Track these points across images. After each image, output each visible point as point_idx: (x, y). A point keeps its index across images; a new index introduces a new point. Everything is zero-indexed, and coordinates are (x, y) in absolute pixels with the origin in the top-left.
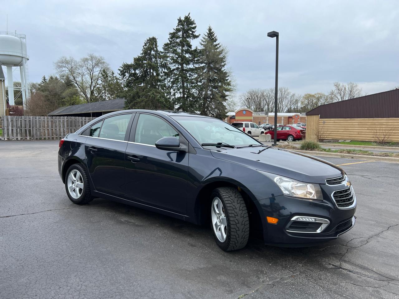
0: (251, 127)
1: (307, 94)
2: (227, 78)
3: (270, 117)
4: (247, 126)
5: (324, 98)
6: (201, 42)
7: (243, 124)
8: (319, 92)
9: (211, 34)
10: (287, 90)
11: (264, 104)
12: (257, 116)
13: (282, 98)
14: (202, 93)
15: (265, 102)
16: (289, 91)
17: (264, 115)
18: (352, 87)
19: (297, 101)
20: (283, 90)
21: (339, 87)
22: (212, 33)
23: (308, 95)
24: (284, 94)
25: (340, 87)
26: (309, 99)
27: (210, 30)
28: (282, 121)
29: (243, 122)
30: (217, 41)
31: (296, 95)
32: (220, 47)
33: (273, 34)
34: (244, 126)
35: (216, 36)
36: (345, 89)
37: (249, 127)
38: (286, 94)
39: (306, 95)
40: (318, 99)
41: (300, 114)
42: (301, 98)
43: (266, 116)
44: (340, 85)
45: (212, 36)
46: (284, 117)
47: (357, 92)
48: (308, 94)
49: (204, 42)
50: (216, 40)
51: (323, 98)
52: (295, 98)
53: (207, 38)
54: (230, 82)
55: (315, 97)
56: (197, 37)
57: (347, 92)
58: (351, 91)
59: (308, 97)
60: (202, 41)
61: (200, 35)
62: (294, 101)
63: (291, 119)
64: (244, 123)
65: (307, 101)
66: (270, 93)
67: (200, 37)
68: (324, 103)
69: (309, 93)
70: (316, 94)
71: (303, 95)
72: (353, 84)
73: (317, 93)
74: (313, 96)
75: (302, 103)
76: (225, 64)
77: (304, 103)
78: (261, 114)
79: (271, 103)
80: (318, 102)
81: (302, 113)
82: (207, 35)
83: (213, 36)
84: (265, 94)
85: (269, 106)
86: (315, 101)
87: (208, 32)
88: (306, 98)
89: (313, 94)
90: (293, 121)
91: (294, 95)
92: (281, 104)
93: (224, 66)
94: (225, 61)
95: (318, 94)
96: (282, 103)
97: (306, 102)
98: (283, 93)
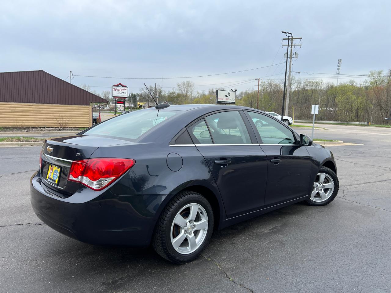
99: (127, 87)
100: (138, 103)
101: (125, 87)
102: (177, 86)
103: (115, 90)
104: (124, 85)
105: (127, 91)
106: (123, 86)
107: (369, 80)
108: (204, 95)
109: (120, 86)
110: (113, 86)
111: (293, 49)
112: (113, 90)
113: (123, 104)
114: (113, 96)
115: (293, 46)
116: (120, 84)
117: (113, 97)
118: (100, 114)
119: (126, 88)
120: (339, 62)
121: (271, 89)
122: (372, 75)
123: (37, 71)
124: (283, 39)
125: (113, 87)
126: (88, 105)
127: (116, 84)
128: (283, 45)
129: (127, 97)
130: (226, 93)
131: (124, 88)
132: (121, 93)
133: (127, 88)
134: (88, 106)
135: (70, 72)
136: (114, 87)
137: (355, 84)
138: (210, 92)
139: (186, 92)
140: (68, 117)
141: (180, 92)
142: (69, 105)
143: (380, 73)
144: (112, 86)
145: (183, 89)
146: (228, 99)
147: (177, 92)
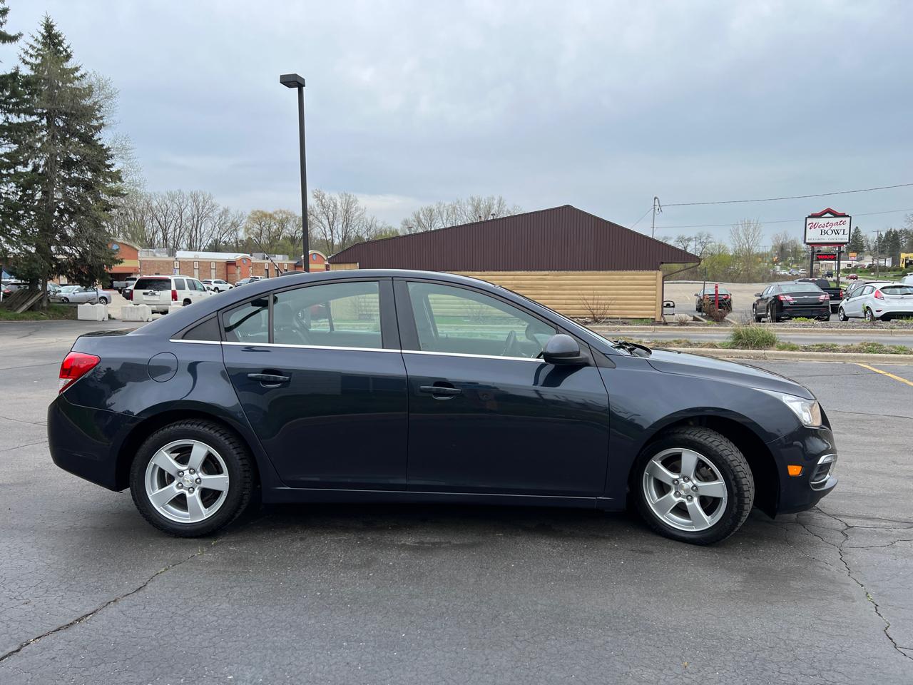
0: (190, 289)
1: (256, 210)
2: (108, 162)
3: (182, 262)
4: (180, 286)
5: (295, 221)
6: (23, 55)
7: (169, 281)
8: (283, 209)
9: (51, 39)
10: (210, 197)
11: (155, 228)
12: (148, 259)
13: (198, 217)
14: (33, 196)
15: (156, 223)
16: (214, 201)
17: (167, 256)
18: (348, 204)
19: (235, 226)
20: (201, 198)
21: (323, 200)
22: (57, 36)
23: (258, 213)
24: (203, 207)
25: (326, 200)
26: (263, 223)
27: (49, 27)
28: (213, 271)
29: (169, 277)
30: (71, 60)
31: (232, 211)
32: (82, 76)
33: (293, 82)
34: (173, 288)
35: (68, 47)
36: (335, 206)
37: (184, 289)
38: (207, 207)
39: (254, 213)
40: (282, 224)
41: (249, 255)
42: (243, 219)
43: (172, 259)
44: (326, 196)
45: (55, 45)
46: (216, 262)
47: (358, 213)
48: (258, 211)
49: (31, 56)
50: (68, 57)
51: (291, 223)
52: (231, 218)
53: (40, 46)
54: (119, 172)
55: (275, 219)
56: (13, 39)
57: (339, 213)
58: (347, 212)
59: (260, 217)
60: (26, 53)
61: (20, 35)
62: (229, 224)
63: (234, 266)
64: (172, 278)
65: (258, 226)
66: (168, 205)
67: (21, 43)
68: (295, 233)
69: (260, 210)
70: (276, 213)
71: (249, 213)
72: (350, 197)
73: (278, 209)
74: (271, 216)
75: (247, 230)
76: (102, 125)
77: (250, 231)
78: (157, 255)
79: (172, 227)
80: (282, 229)
81: (253, 254)
82: (40, 38)
83: (60, 43)
84: (155, 204)
85: (167, 234)
86: (275, 227)
87: (43, 31)
88: (254, 220)
89: (270, 211)
90: (238, 271)
91: (226, 212)
92: (196, 230)
93: (98, 128)
94: (101, 118)
95: (281, 212)
96: (198, 229)
97: (256, 228)
98: (200, 205)
99: (848, 216)
100: (903, 256)
101: (844, 215)
103: (814, 226)
104: (840, 212)
105: (846, 227)
106: (836, 215)
109: (828, 215)
110: (809, 217)
112: (808, 227)
113: (834, 259)
114: (807, 241)
116: (829, 211)
117: (808, 244)
118: (716, 287)
119: (844, 219)
123: (559, 208)
125: (808, 219)
126: (655, 269)
127: (817, 212)
129: (847, 241)
131: (838, 220)
132: (830, 232)
133: (849, 219)
134: (655, 272)
135: (655, 198)
136: (809, 221)
140: (610, 296)
142: (614, 272)
144: (806, 218)
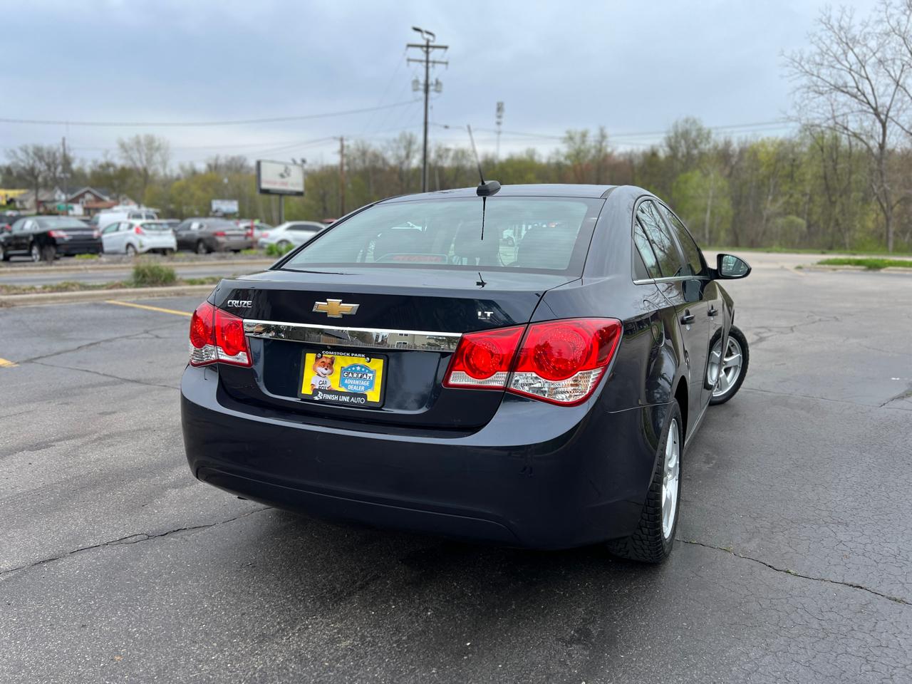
102: (117, 146)
107: (564, 149)
108: (194, 173)
111: (431, 70)
115: (430, 65)
120: (500, 108)
121: (364, 161)
122: (571, 138)
124: (409, 46)
128: (409, 60)
130: (281, 169)
137: (536, 158)
138: (209, 166)
139: (145, 162)
141: (128, 164)
143: (584, 135)
145: (136, 155)
146: (285, 184)
147: (119, 161)
